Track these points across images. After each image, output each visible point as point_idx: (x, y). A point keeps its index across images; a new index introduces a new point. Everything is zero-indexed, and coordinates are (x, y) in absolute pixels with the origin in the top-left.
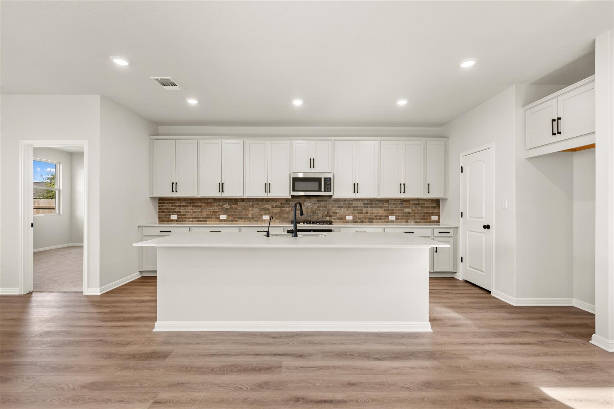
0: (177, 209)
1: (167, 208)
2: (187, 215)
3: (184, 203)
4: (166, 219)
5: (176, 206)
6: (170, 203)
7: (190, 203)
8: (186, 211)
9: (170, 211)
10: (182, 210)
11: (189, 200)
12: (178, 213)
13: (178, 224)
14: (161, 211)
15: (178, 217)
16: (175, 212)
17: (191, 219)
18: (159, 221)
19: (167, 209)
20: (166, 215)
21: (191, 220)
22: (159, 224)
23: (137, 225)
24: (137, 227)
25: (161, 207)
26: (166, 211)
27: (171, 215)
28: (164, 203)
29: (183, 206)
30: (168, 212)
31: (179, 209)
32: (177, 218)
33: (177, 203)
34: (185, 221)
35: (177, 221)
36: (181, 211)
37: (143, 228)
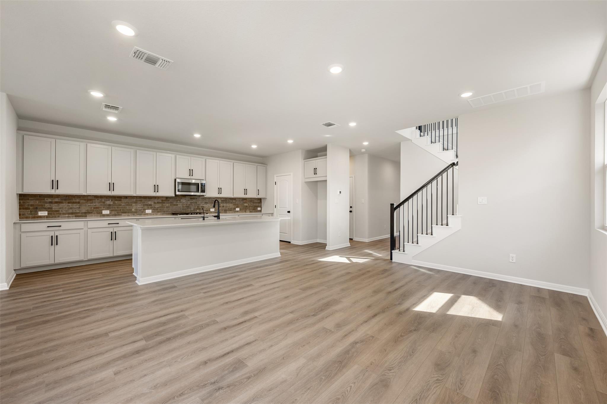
0: (47, 205)
1: (33, 205)
2: (62, 211)
3: (57, 200)
4: (31, 216)
5: (46, 203)
6: (37, 199)
7: (65, 200)
8: (59, 207)
9: (37, 208)
10: (55, 207)
11: (64, 196)
12: (49, 210)
13: (47, 220)
14: (22, 207)
15: (48, 214)
16: (45, 208)
17: (66, 214)
18: (20, 218)
19: (31, 205)
20: (31, 212)
21: (67, 215)
22: (20, 221)
23: (14, 222)
24: (13, 224)
25: (23, 203)
26: (31, 208)
27: (39, 212)
28: (28, 199)
29: (56, 202)
30: (34, 209)
31: (50, 205)
32: (47, 215)
33: (47, 199)
34: (58, 217)
35: (47, 217)
36: (53, 207)
37: (21, 225)
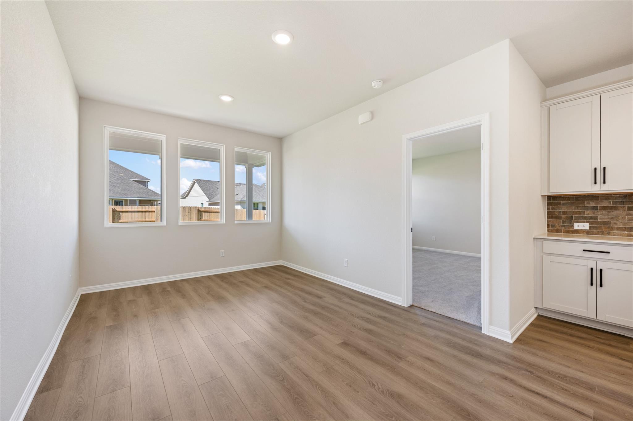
0: (589, 213)
1: (566, 212)
2: (615, 223)
3: (605, 203)
4: (563, 229)
5: (587, 209)
6: (572, 204)
7: (623, 203)
8: (610, 216)
9: (572, 216)
10: (602, 216)
11: (620, 197)
12: (592, 220)
13: (588, 237)
14: (551, 215)
15: (590, 227)
16: (585, 218)
17: (624, 231)
18: (548, 231)
19: (564, 213)
20: (563, 222)
21: (626, 232)
22: (548, 235)
23: (533, 237)
24: (533, 239)
25: (552, 209)
26: (563, 216)
27: (575, 223)
28: (559, 204)
29: (604, 208)
30: (567, 218)
31: (594, 213)
32: (588, 229)
33: (589, 203)
34: (609, 233)
35: (588, 232)
36: (599, 216)
37: (543, 242)
